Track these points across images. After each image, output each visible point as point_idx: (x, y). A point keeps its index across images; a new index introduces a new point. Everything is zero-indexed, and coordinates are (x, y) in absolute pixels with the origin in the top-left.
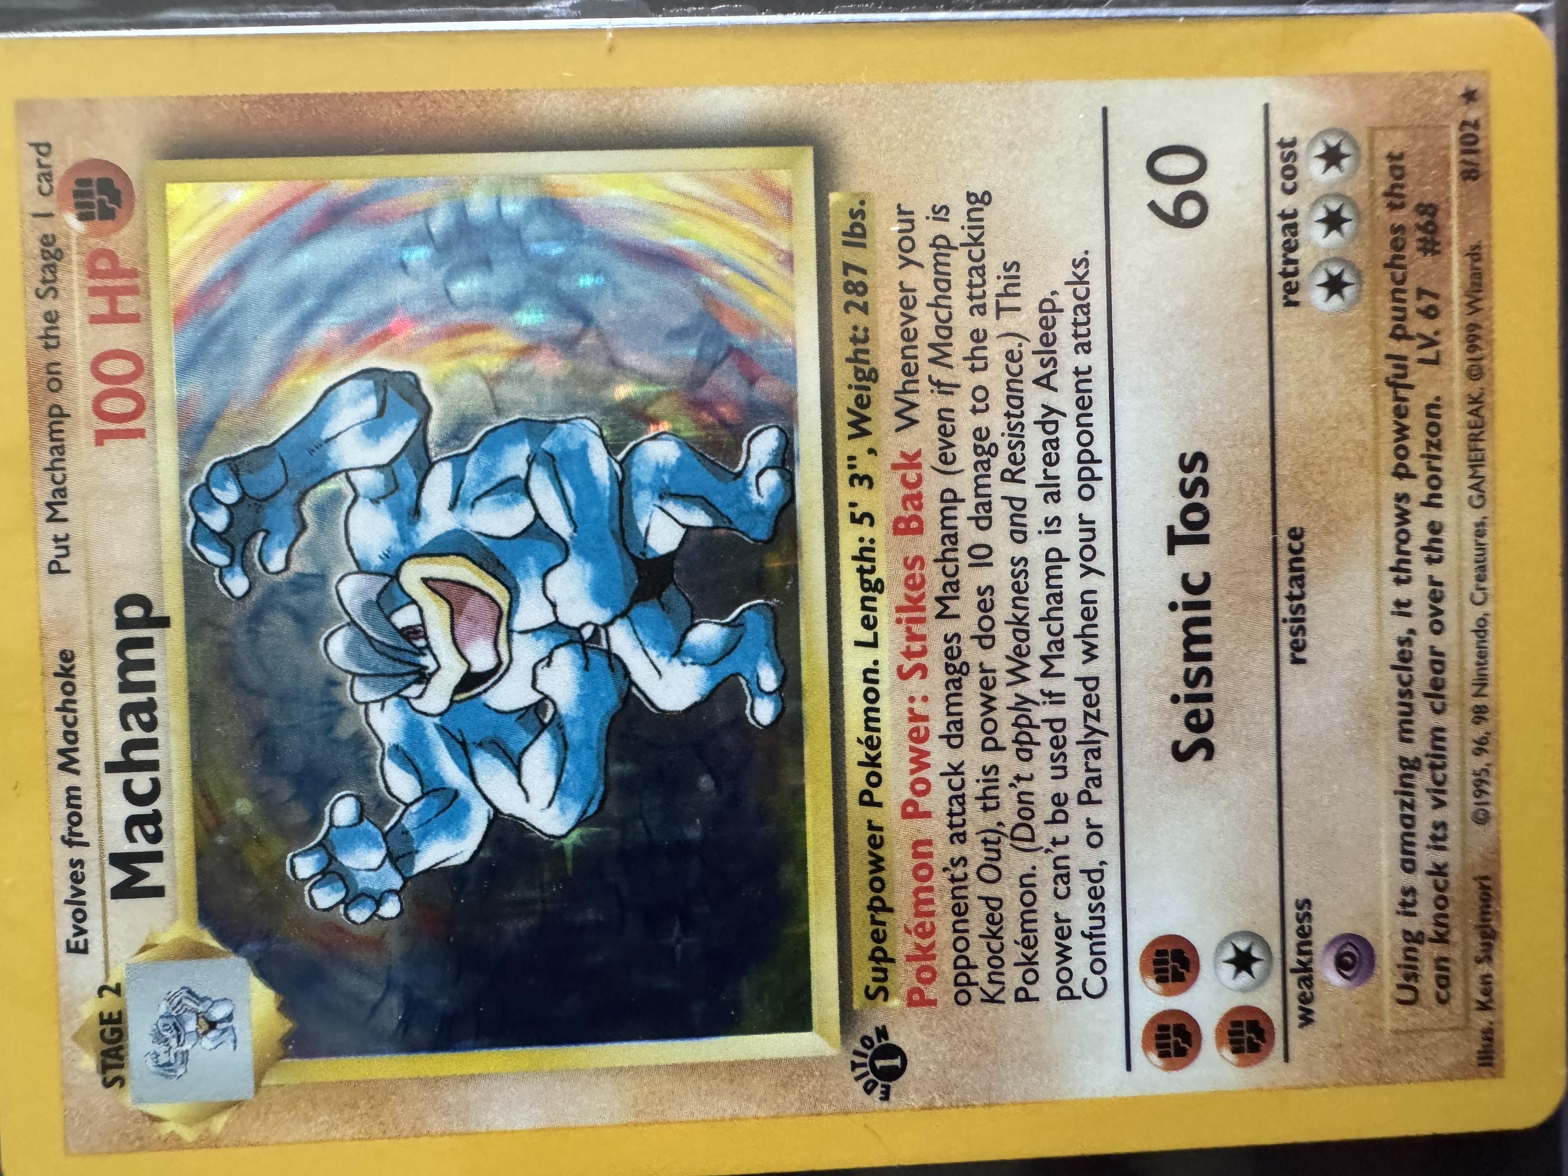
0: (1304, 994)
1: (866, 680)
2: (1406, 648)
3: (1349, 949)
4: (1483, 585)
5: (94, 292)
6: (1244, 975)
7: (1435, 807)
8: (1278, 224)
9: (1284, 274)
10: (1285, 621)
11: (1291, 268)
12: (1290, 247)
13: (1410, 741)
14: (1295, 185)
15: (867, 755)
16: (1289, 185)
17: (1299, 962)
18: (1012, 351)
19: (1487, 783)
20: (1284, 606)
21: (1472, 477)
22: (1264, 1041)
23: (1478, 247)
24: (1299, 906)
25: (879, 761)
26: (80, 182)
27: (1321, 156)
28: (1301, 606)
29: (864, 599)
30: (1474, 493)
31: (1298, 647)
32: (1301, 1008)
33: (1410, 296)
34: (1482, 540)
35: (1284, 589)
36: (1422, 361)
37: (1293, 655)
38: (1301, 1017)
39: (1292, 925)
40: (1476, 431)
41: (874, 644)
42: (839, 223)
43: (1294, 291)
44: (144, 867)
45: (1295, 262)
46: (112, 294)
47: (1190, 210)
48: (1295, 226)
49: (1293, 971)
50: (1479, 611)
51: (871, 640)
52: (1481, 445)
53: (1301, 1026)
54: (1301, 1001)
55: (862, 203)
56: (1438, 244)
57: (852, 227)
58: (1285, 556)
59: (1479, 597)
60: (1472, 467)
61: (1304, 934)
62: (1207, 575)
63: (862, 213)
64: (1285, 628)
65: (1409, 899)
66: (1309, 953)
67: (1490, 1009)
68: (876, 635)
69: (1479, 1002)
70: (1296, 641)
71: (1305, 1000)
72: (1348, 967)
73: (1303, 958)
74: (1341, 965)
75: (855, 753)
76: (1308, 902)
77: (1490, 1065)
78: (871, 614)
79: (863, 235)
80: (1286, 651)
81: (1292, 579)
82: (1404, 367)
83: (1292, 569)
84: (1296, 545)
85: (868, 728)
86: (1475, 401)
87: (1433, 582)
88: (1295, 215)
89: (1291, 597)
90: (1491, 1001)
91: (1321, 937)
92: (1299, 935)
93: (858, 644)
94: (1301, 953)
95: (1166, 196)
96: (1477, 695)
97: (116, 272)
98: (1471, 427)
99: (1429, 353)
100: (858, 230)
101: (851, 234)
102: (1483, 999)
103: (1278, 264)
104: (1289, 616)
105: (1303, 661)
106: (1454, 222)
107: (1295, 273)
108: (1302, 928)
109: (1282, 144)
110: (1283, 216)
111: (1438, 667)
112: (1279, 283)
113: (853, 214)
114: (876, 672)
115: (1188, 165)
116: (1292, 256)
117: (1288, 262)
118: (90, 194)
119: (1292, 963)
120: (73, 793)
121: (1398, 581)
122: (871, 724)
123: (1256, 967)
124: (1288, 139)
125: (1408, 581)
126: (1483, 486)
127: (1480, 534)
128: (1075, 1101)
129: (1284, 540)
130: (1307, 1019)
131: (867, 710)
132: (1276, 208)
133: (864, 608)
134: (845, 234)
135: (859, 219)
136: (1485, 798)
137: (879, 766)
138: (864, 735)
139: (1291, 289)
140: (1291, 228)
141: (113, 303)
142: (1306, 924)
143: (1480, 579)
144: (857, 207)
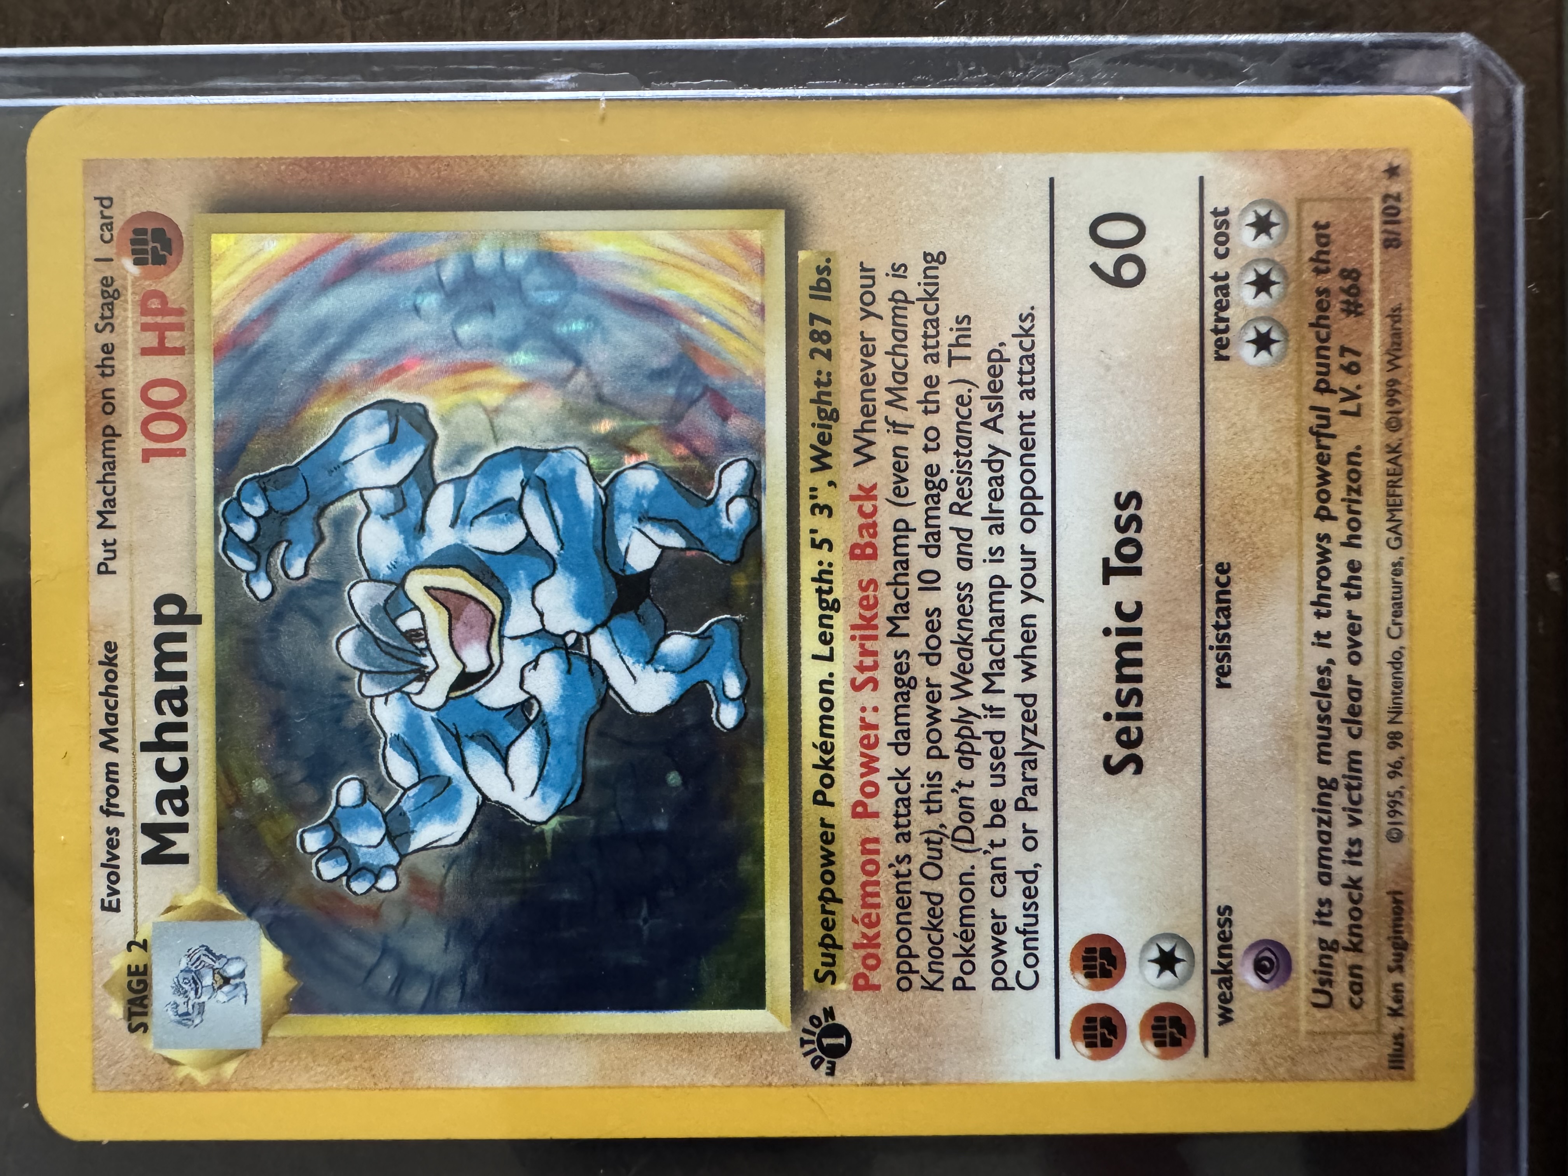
0: (1224, 994)
1: (822, 690)
2: (1325, 676)
3: (1267, 954)
4: (1398, 620)
5: (145, 327)
6: (1168, 974)
7: (1351, 825)
8: (1210, 285)
9: (1216, 331)
10: (1211, 648)
11: (1222, 326)
12: (1221, 307)
13: (1328, 763)
14: (1228, 250)
15: (822, 759)
16: (1222, 250)
17: (1220, 964)
18: (962, 396)
19: (1401, 804)
20: (1211, 633)
21: (1389, 520)
22: (1185, 1036)
23: (1399, 309)
24: (1220, 912)
25: (831, 765)
26: (136, 231)
27: (1252, 225)
28: (1227, 635)
29: (821, 617)
30: (1393, 536)
31: (1223, 673)
32: (1220, 1007)
33: (1334, 353)
34: (1398, 579)
35: (1211, 619)
36: (1344, 413)
37: (1218, 680)
38: (1220, 1016)
39: (1214, 930)
40: (1395, 478)
41: (830, 658)
42: (807, 278)
43: (1225, 347)
44: (171, 836)
45: (1227, 320)
46: (161, 330)
47: (1129, 271)
48: (1227, 287)
49: (1214, 972)
50: (1394, 645)
51: (827, 653)
52: (1398, 491)
53: (1220, 1024)
54: (1221, 1001)
55: (828, 260)
56: (1361, 306)
57: (819, 281)
58: (1212, 589)
59: (1395, 631)
60: (1389, 511)
61: (1225, 939)
62: (1139, 605)
63: (828, 269)
64: (1211, 655)
65: (1325, 910)
66: (1230, 956)
67: (1401, 1015)
68: (832, 649)
69: (1390, 1009)
70: (1222, 667)
71: (1225, 1000)
72: (1265, 970)
73: (1224, 961)
74: (1259, 968)
75: (810, 756)
76: (1229, 908)
77: (1402, 1068)
78: (828, 631)
79: (829, 290)
80: (1212, 676)
81: (1219, 610)
82: (1327, 418)
83: (1219, 601)
84: (1223, 579)
85: (822, 734)
86: (1394, 451)
87: (1351, 616)
88: (1227, 277)
89: (1217, 626)
90: (1402, 1008)
91: (1241, 943)
92: (1220, 938)
93: (815, 657)
94: (1221, 955)
95: (1107, 259)
96: (1391, 722)
97: (164, 311)
98: (1388, 475)
99: (1350, 406)
100: (824, 285)
101: (818, 288)
102: (1395, 1006)
103: (1210, 322)
104: (1215, 644)
105: (1228, 686)
106: (1376, 286)
107: (1226, 330)
108: (1223, 932)
109: (1215, 213)
110: (1216, 278)
111: (1355, 695)
112: (1210, 339)
113: (819, 271)
114: (831, 683)
115: (1127, 231)
116: (1223, 315)
117: (1219, 320)
118: (145, 242)
119: (1213, 964)
120: (111, 768)
121: (1319, 615)
122: (826, 731)
123: (1178, 967)
124: (1221, 209)
125: (1328, 615)
126: (1401, 530)
127: (1397, 573)
128: (1006, 1085)
129: (1211, 574)
130: (1226, 1017)
131: (822, 718)
132: (1209, 272)
133: (821, 625)
134: (811, 288)
135: (825, 275)
136: (1398, 819)
137: (832, 769)
138: (819, 740)
139: (1222, 345)
140: (1223, 290)
141: (162, 339)
142: (1227, 929)
143: (1397, 614)
144: (823, 264)
